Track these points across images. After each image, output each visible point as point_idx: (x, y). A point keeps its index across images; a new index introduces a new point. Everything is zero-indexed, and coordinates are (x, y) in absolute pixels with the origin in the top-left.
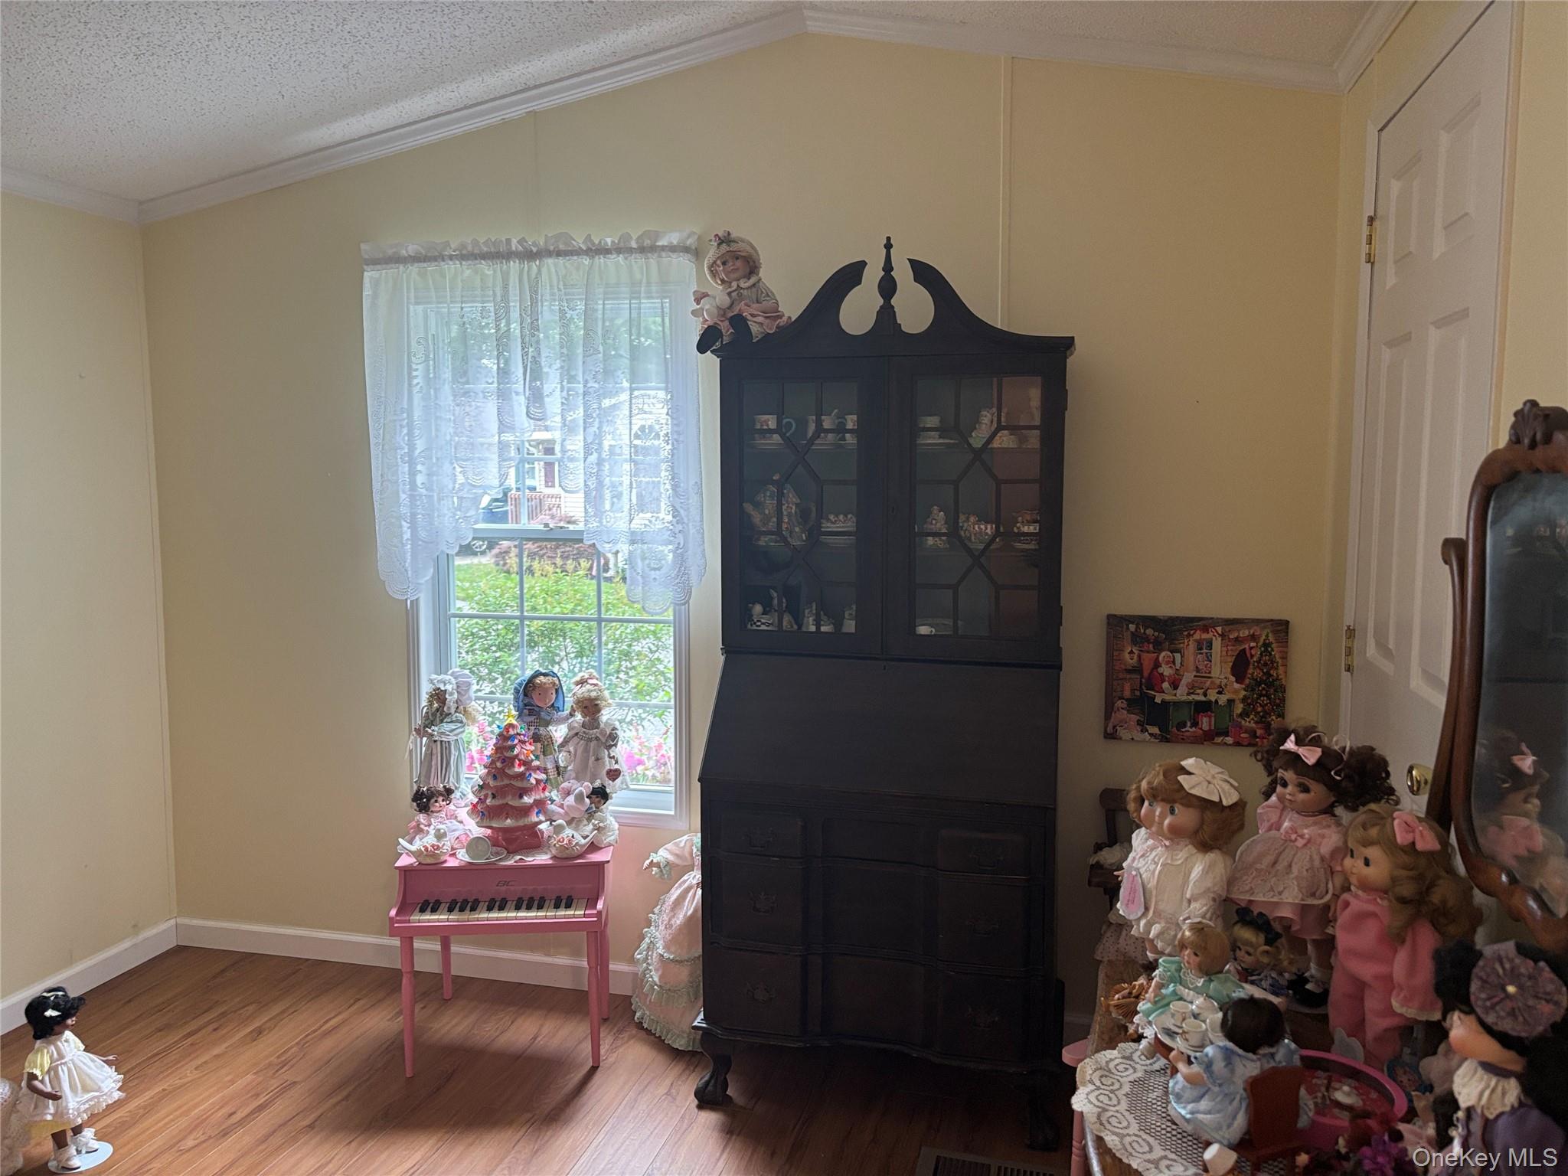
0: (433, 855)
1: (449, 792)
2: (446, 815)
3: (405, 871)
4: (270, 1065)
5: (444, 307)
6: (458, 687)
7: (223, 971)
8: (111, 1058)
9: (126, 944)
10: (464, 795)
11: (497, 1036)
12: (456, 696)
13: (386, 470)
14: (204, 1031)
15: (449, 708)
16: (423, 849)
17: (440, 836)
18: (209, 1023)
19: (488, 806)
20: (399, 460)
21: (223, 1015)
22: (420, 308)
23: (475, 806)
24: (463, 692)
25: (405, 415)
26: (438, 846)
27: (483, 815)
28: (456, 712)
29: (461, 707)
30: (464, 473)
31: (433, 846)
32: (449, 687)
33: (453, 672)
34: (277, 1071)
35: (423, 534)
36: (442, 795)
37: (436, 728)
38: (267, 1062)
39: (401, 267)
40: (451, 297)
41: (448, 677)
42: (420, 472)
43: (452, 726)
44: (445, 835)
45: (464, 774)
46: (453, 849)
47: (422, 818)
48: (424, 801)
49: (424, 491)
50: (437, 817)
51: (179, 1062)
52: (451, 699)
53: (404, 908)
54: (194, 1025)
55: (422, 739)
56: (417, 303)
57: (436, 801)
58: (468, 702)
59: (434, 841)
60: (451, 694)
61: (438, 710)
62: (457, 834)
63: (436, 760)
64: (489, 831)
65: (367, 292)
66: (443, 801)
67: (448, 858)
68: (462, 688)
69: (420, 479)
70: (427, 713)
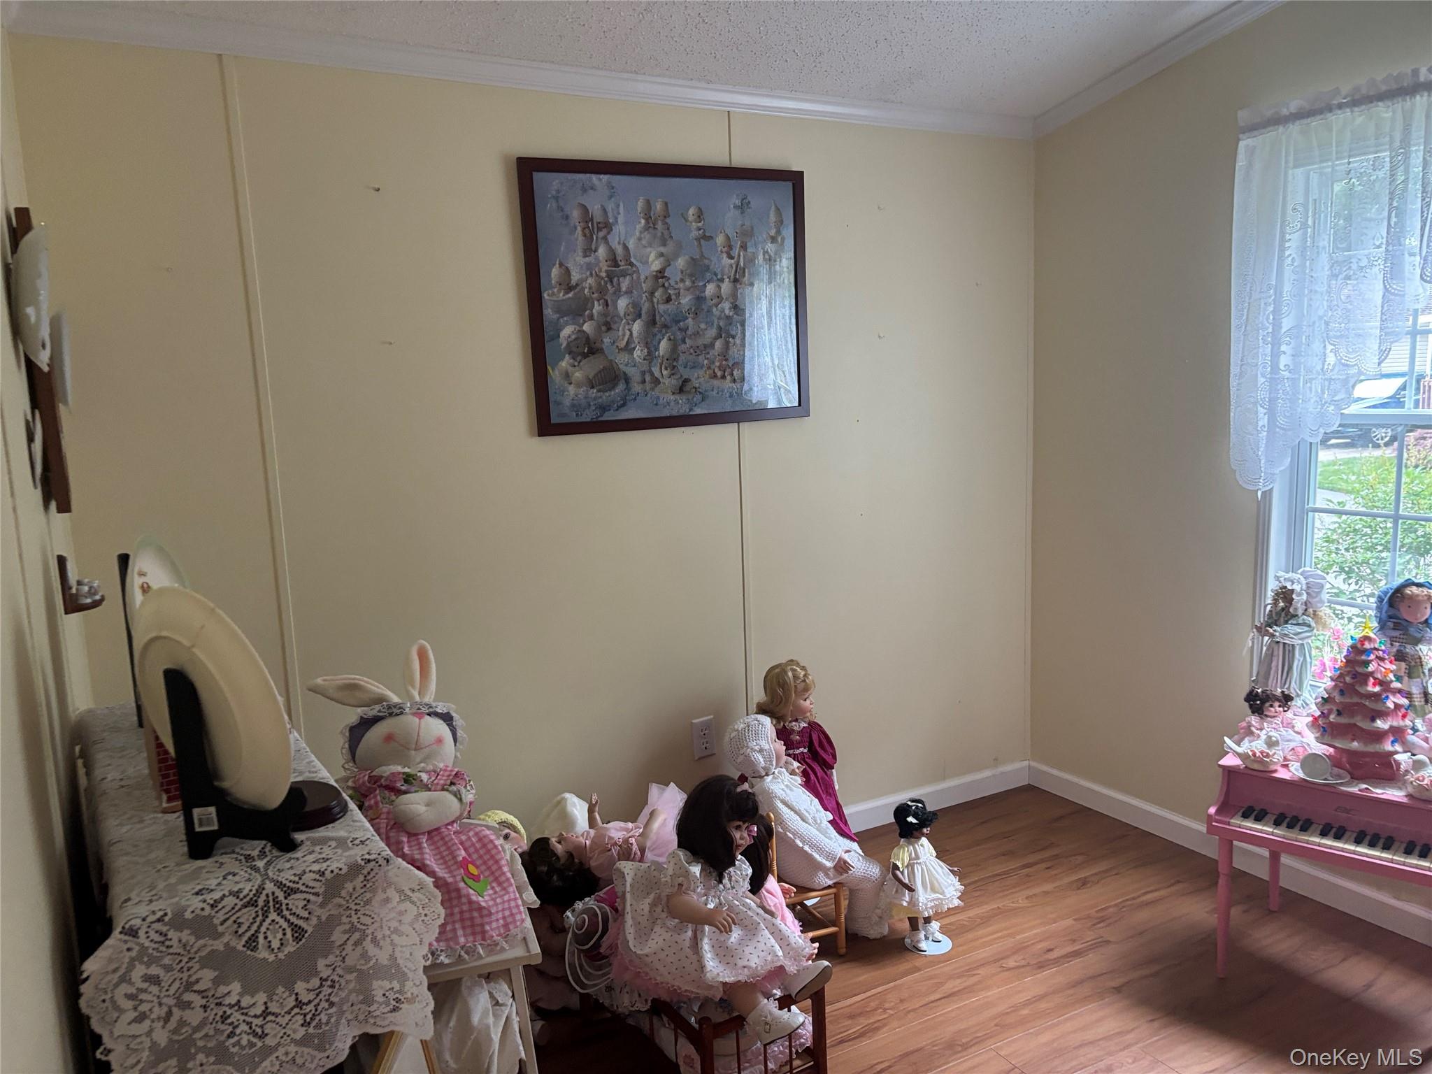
0: (1261, 762)
1: (1286, 699)
2: (1282, 723)
3: (1229, 772)
4: (1089, 917)
5: (1328, 167)
6: (1308, 588)
7: (1061, 817)
8: (956, 869)
9: (987, 773)
10: (1307, 705)
11: (1323, 969)
12: (1305, 597)
13: (1246, 353)
14: (1039, 866)
15: (1296, 609)
16: (1250, 753)
17: (1271, 743)
18: (1043, 861)
19: (1331, 723)
20: (1261, 341)
21: (1056, 857)
22: (1299, 171)
23: (1316, 719)
24: (1314, 595)
25: (1272, 292)
26: (1268, 753)
27: (1325, 730)
28: (1303, 614)
29: (1311, 610)
30: (1335, 352)
31: (1262, 752)
32: (1297, 587)
33: (1304, 571)
34: (1094, 925)
35: (1281, 420)
36: (1279, 701)
37: (1278, 629)
38: (1087, 913)
39: (1281, 129)
40: (1337, 153)
41: (1296, 576)
42: (1285, 353)
43: (1297, 629)
44: (1277, 743)
45: (1308, 680)
46: (1285, 759)
47: (1254, 720)
48: (1258, 703)
49: (1286, 374)
50: (1271, 723)
51: (1014, 887)
52: (1299, 600)
53: (1226, 808)
54: (1031, 859)
55: (1263, 637)
56: (1296, 167)
57: (1271, 706)
58: (1319, 605)
59: (1264, 748)
60: (1299, 595)
61: (1283, 609)
62: (1292, 745)
63: (1277, 662)
64: (1331, 750)
65: (1241, 162)
66: (1280, 706)
67: (1279, 768)
68: (1313, 590)
69: (1284, 361)
70: (1270, 611)
